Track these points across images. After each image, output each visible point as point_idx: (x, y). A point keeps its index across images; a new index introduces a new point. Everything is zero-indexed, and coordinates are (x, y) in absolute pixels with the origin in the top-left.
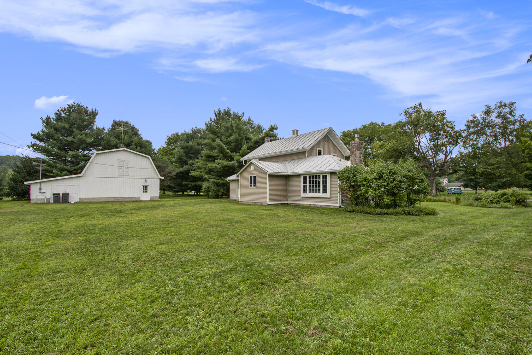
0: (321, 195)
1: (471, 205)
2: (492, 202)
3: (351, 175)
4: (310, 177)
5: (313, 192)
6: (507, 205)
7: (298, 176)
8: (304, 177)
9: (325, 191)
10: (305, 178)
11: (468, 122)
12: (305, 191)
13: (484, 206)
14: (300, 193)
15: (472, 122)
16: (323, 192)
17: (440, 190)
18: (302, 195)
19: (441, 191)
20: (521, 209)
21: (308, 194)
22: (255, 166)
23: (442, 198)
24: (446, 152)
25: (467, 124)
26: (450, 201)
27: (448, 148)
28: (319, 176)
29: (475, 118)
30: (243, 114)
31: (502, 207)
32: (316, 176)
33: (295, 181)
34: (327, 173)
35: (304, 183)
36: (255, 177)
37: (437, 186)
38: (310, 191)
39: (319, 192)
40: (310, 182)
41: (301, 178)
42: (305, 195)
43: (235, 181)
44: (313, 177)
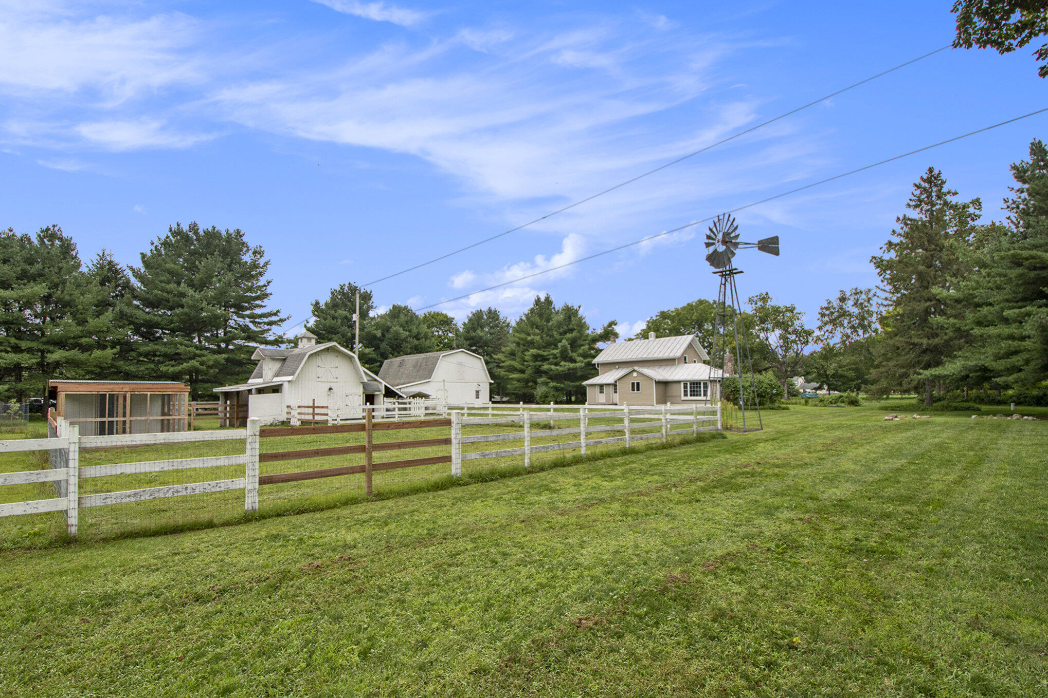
0: (702, 398)
1: (816, 405)
2: (831, 403)
3: (731, 383)
4: (691, 384)
5: (694, 395)
6: (842, 405)
7: (679, 382)
9: (705, 395)
10: (685, 385)
11: (822, 309)
12: (686, 395)
13: (825, 406)
14: (680, 396)
15: (827, 309)
17: (793, 394)
18: (683, 398)
19: (795, 396)
20: (853, 408)
21: (689, 398)
22: (638, 372)
23: (794, 401)
24: (798, 350)
25: (820, 311)
26: (800, 403)
27: (799, 346)
28: (700, 384)
29: (829, 303)
31: (838, 406)
32: (697, 383)
33: (675, 386)
34: (708, 380)
35: (684, 388)
36: (638, 384)
37: (788, 388)
38: (691, 395)
39: (700, 395)
40: (691, 388)
41: (682, 384)
42: (686, 398)
43: (594, 385)
44: (694, 383)
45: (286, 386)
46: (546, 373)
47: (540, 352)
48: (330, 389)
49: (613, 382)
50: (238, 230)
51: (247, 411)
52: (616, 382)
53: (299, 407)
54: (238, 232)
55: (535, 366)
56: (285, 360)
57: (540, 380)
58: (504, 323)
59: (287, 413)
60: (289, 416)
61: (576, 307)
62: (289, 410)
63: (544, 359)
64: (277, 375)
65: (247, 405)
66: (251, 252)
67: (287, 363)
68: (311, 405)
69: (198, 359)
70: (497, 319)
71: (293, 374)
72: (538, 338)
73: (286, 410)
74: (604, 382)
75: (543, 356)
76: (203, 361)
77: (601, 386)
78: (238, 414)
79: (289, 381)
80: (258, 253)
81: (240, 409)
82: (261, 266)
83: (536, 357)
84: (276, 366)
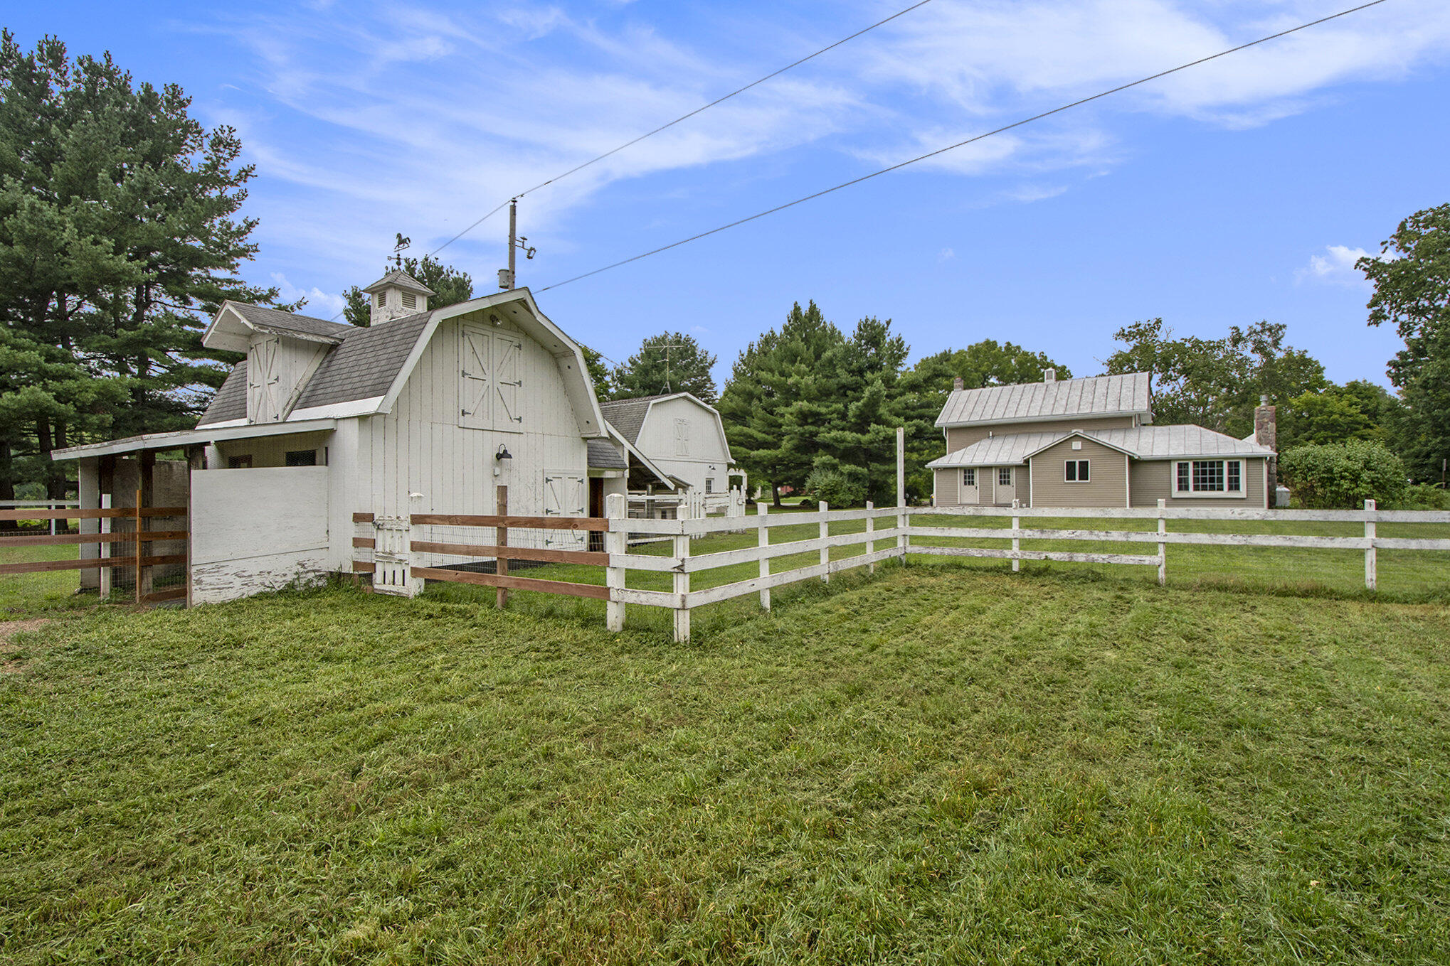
0: (1225, 493)
4: (1196, 464)
5: (1204, 488)
7: (1168, 461)
8: (1180, 465)
9: (1234, 487)
10: (1183, 468)
12: (1183, 486)
14: (1170, 490)
16: (1230, 488)
18: (1176, 493)
21: (1192, 493)
22: (1085, 441)
28: (1220, 464)
30: (888, 323)
32: (1212, 464)
33: (1154, 470)
34: (1242, 458)
35: (1180, 473)
36: (1084, 464)
38: (1196, 488)
39: (1221, 489)
40: (1196, 473)
41: (1175, 467)
42: (1184, 494)
43: (954, 469)
44: (1204, 464)
45: (349, 437)
46: (828, 447)
47: (814, 407)
48: (502, 456)
49: (1020, 461)
50: (174, 87)
51: (183, 536)
52: (1027, 461)
53: (417, 520)
54: (175, 90)
55: (802, 435)
56: (333, 348)
57: (817, 461)
58: (701, 361)
59: (357, 542)
60: (365, 556)
61: (883, 323)
62: (367, 531)
63: (818, 419)
64: (307, 399)
65: (182, 512)
66: (207, 144)
67: (342, 359)
68: (491, 510)
69: (52, 384)
70: (694, 354)
71: (380, 389)
72: (809, 380)
73: (352, 530)
74: (978, 461)
75: (819, 414)
76: (68, 391)
77: (969, 472)
78: (146, 545)
79: (363, 418)
80: (225, 144)
81: (157, 526)
82: (233, 178)
83: (804, 417)
84: (301, 370)
